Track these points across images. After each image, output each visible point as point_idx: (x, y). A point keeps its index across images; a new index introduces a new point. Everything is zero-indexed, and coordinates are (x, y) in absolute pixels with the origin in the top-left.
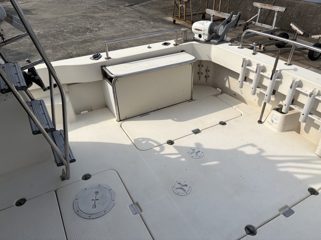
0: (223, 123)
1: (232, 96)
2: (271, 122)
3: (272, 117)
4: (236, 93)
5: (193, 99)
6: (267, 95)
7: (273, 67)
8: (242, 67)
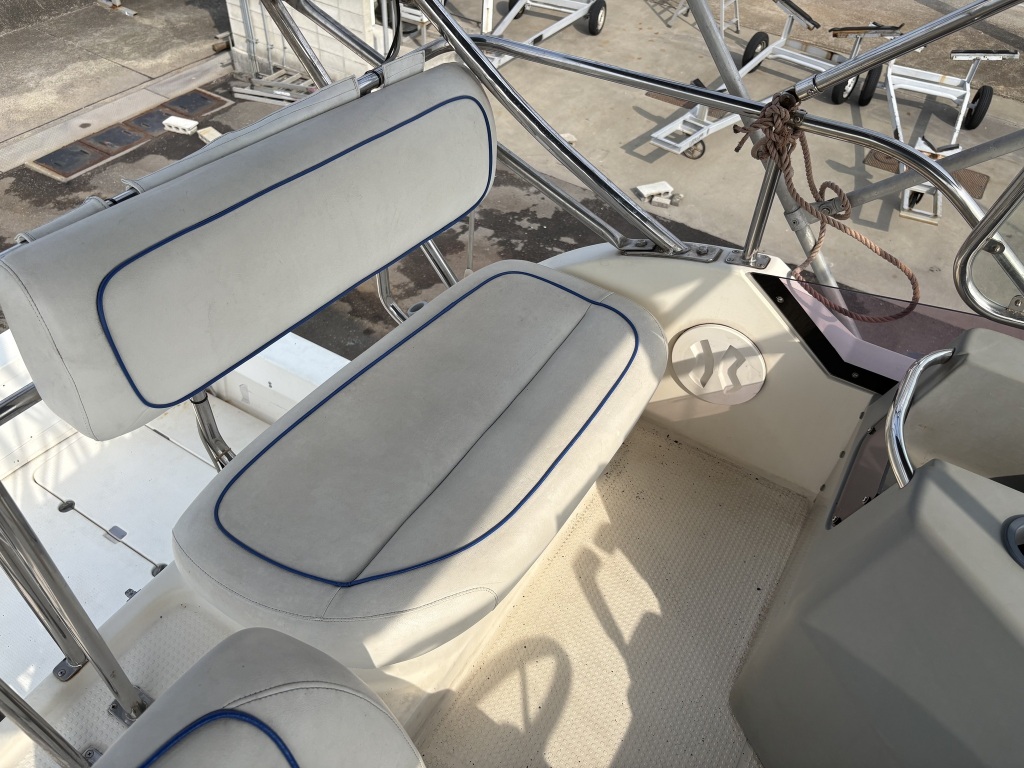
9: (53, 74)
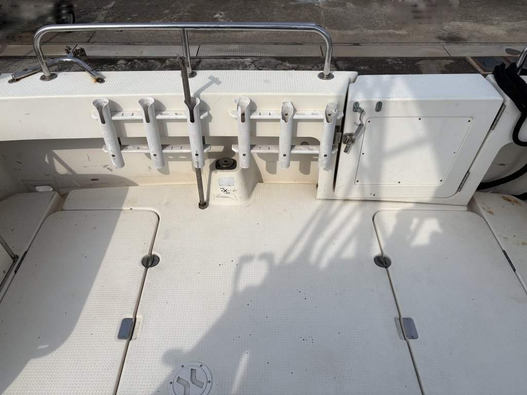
0: (150, 261)
1: (91, 186)
2: (223, 194)
3: (220, 185)
4: (96, 175)
5: (17, 257)
6: (197, 155)
7: (183, 94)
8: (103, 122)
9: (510, 21)
